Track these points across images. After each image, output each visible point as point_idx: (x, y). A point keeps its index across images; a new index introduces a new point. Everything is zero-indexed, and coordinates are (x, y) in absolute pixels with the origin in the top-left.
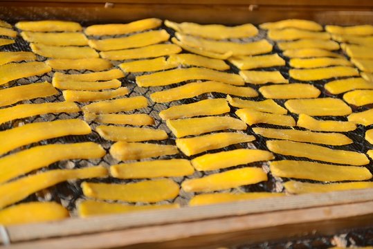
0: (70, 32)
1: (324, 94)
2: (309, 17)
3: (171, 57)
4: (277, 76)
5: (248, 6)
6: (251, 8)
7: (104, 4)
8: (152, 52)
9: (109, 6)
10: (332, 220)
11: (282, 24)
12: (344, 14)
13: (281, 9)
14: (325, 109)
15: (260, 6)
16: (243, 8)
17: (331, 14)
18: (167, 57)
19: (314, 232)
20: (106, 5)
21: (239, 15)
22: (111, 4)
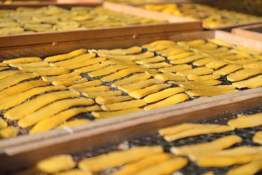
0: (35, 62)
1: (194, 67)
2: (167, 38)
3: (102, 62)
4: (165, 64)
5: (132, 35)
6: (134, 37)
7: (52, 43)
8: (90, 62)
9: (55, 44)
10: (235, 103)
11: (153, 44)
12: (185, 35)
13: (150, 36)
14: (199, 72)
15: (139, 35)
16: (130, 37)
17: (177, 36)
18: (100, 63)
19: (227, 112)
20: (53, 44)
21: (128, 42)
22: (56, 43)
